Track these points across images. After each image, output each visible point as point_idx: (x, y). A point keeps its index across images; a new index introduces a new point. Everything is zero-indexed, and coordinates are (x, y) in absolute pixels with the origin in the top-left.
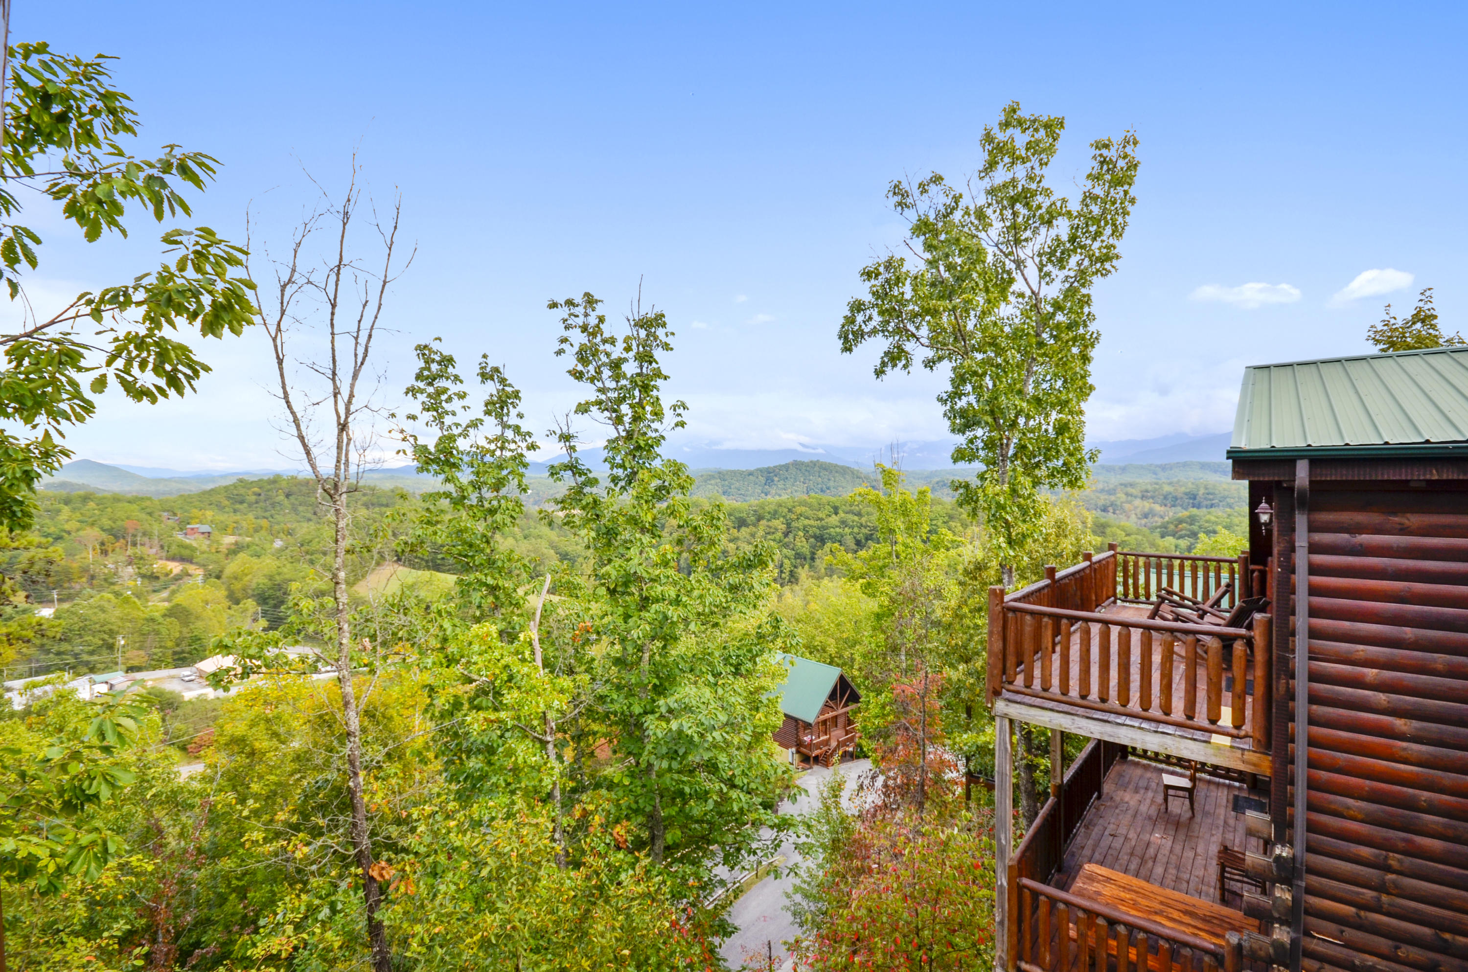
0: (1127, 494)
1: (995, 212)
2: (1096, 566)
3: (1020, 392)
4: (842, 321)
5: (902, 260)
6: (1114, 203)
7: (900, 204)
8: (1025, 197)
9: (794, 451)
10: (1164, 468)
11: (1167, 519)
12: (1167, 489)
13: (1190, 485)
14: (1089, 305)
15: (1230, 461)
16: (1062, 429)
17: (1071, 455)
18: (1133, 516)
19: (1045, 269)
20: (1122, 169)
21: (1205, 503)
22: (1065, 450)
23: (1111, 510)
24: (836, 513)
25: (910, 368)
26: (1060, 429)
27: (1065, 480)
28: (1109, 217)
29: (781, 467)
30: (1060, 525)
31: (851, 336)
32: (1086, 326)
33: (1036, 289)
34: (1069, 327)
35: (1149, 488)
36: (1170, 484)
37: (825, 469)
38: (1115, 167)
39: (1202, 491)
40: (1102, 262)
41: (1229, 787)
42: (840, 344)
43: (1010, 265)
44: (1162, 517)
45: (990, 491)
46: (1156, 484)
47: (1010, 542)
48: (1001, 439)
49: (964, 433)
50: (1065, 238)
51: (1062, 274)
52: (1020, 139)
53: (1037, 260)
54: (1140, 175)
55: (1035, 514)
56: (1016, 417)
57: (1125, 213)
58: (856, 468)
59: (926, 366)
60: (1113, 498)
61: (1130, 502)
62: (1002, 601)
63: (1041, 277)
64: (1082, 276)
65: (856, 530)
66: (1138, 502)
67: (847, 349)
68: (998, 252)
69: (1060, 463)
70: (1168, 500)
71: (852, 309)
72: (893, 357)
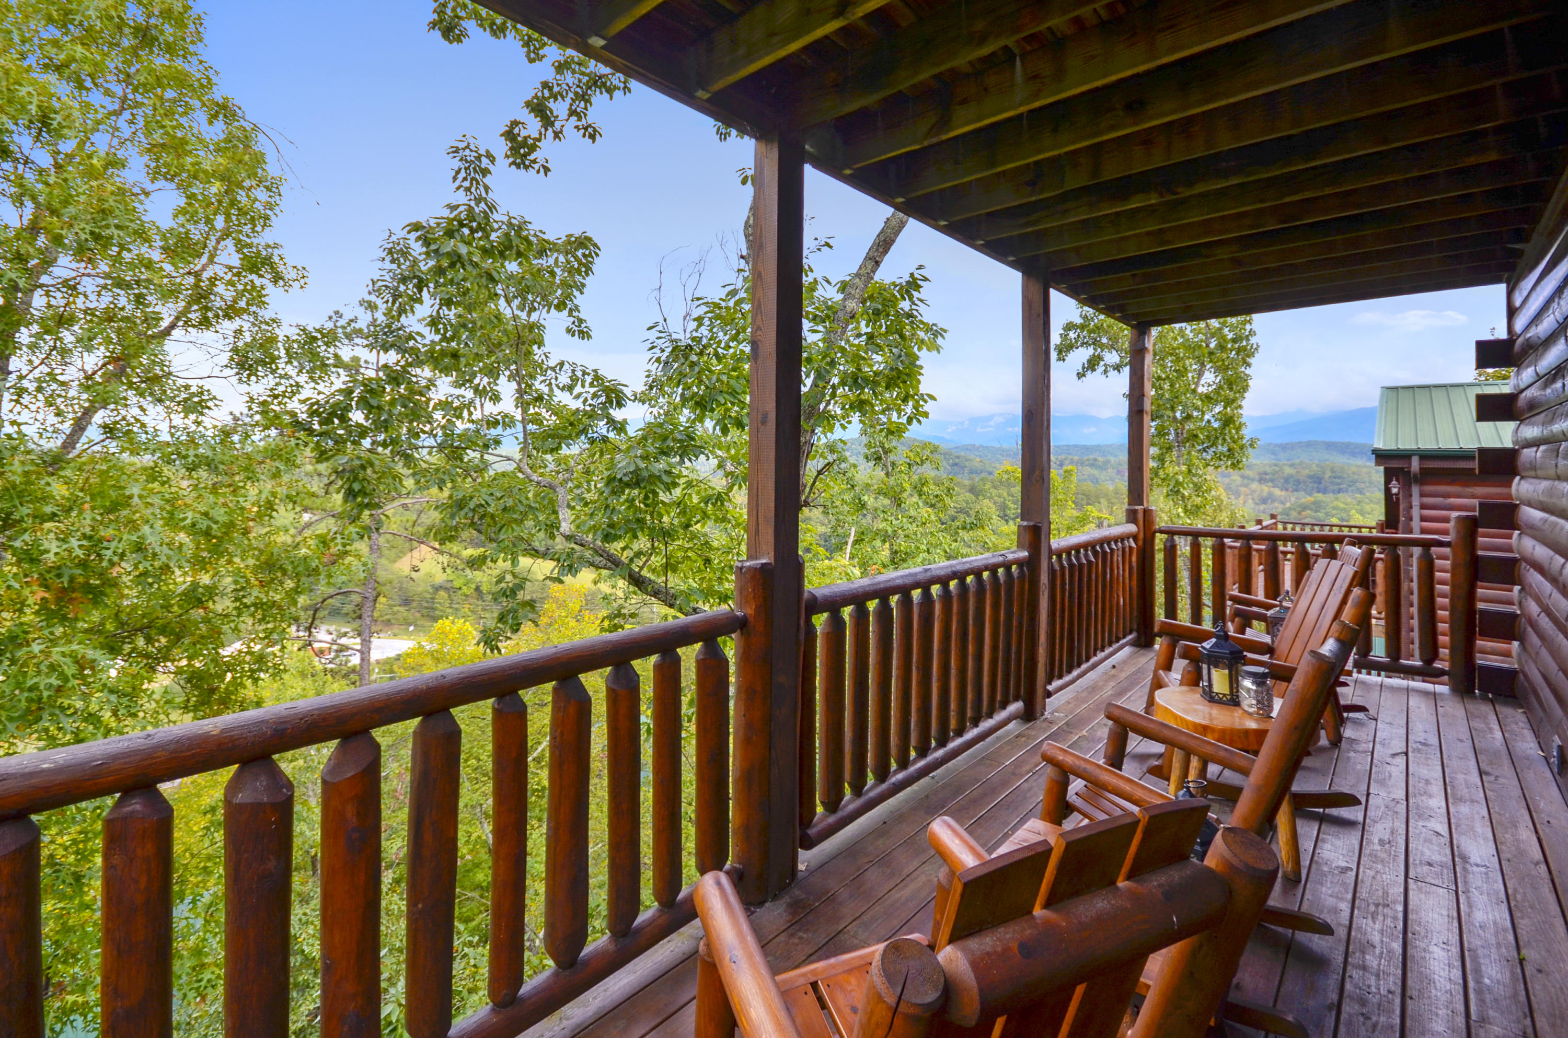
0: (1242, 477)
3: (1194, 392)
10: (1284, 448)
11: (1288, 505)
12: (1288, 471)
13: (1314, 467)
16: (1226, 420)
17: (1235, 442)
21: (1332, 487)
22: (1230, 439)
25: (1106, 373)
27: (1229, 462)
31: (1064, 349)
32: (1248, 340)
34: (1234, 341)
35: (1268, 469)
36: (1292, 465)
39: (1328, 474)
44: (1283, 503)
46: (1276, 465)
55: (1206, 490)
56: (1192, 412)
59: (1114, 370)
61: (1246, 486)
66: (1254, 486)
67: (1061, 359)
69: (1225, 449)
70: (1292, 484)
71: (1064, 329)
72: (1092, 364)
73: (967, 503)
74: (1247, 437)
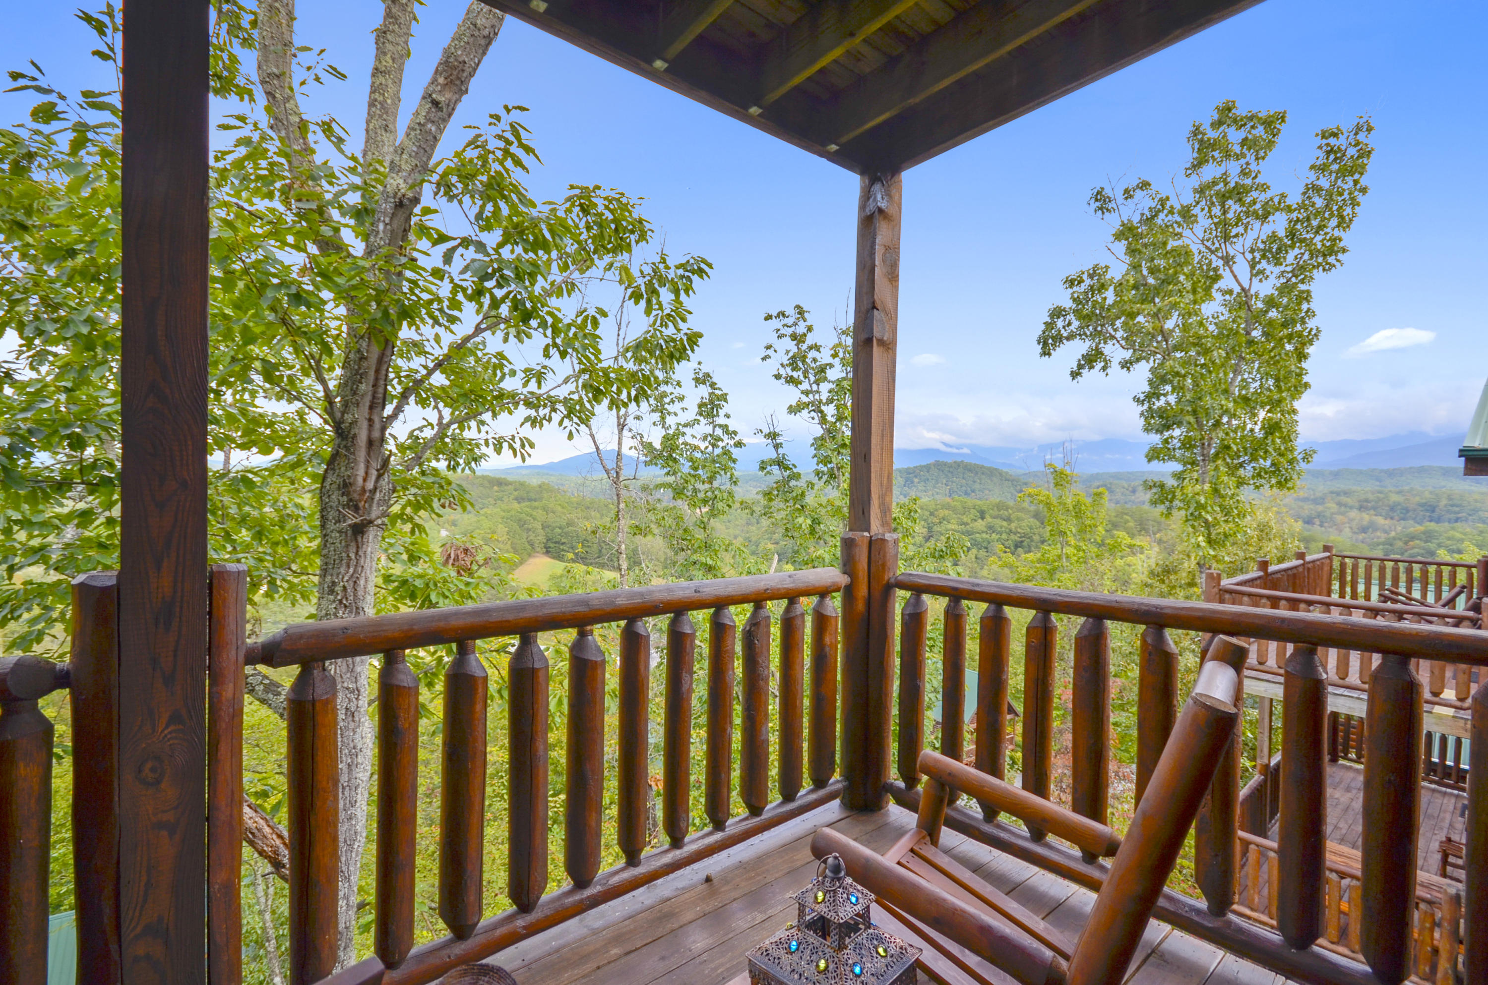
0: (1339, 504)
1: (1203, 210)
2: (1310, 566)
3: (1226, 391)
4: (1043, 327)
5: (1107, 267)
6: (1341, 194)
7: (1101, 208)
8: (1238, 193)
9: (937, 451)
10: (1391, 474)
11: (1393, 534)
12: (1394, 498)
13: (1427, 494)
14: (1308, 302)
15: (1463, 459)
16: (1271, 428)
17: (1281, 455)
18: (1347, 530)
19: (1258, 267)
20: (1352, 157)
21: (1448, 516)
22: (1275, 450)
23: (1317, 521)
24: (983, 518)
25: (1109, 370)
26: (1270, 427)
27: (1273, 481)
28: (1335, 208)
29: (922, 468)
30: (1264, 530)
31: (1050, 341)
32: (1304, 323)
33: (1246, 286)
34: (1284, 325)
35: (1371, 497)
36: (1400, 493)
37: (970, 470)
38: (1344, 155)
39: (1444, 502)
40: (1324, 256)
41: (1457, 796)
42: (1039, 349)
43: (1217, 263)
44: (1386, 532)
45: (1189, 490)
46: (1380, 492)
47: (1210, 542)
48: (1202, 438)
49: (1162, 433)
50: (1281, 233)
51: (1277, 270)
52: (1235, 136)
53: (1249, 256)
54: (1372, 164)
55: (1238, 515)
56: (1221, 417)
57: (1354, 203)
58: (1005, 470)
59: (1123, 367)
60: (1320, 508)
61: (1343, 514)
62: (1219, 584)
63: (1252, 275)
64: (1301, 270)
65: (1004, 536)
66: (1354, 514)
67: (1046, 353)
68: (1203, 249)
69: (1268, 463)
70: (1396, 512)
71: (1052, 316)
72: (1090, 360)
73: (1031, 528)
74: (1299, 449)
